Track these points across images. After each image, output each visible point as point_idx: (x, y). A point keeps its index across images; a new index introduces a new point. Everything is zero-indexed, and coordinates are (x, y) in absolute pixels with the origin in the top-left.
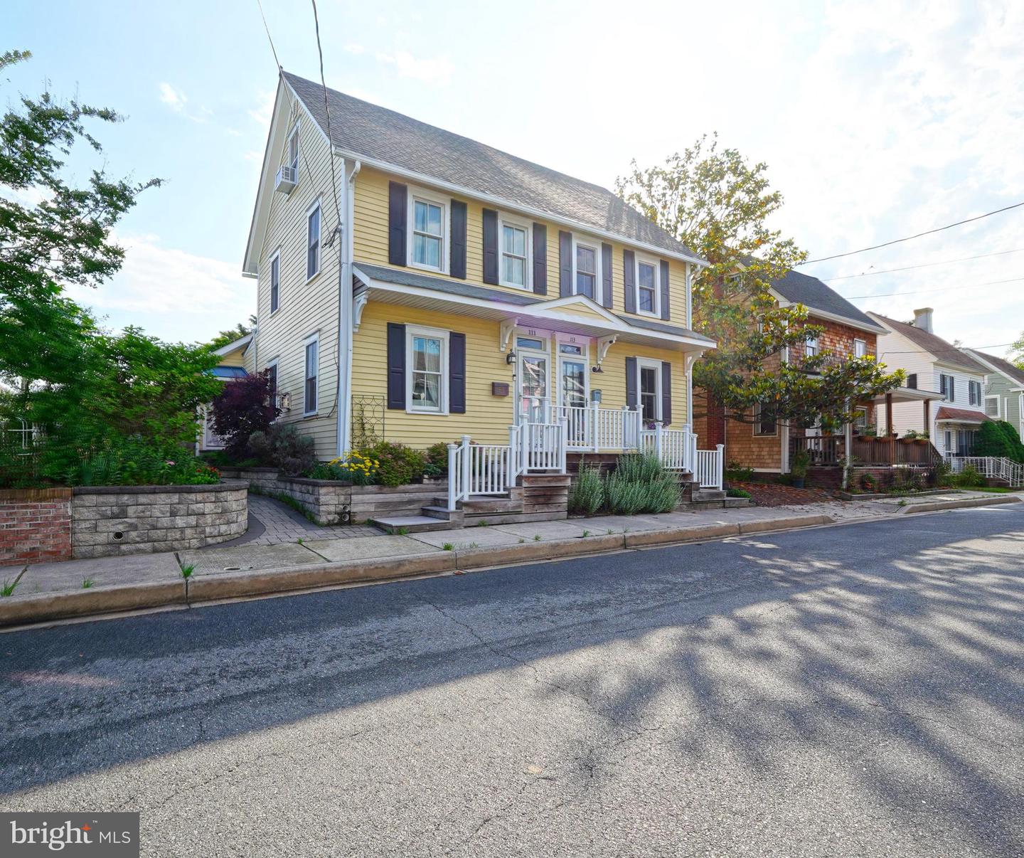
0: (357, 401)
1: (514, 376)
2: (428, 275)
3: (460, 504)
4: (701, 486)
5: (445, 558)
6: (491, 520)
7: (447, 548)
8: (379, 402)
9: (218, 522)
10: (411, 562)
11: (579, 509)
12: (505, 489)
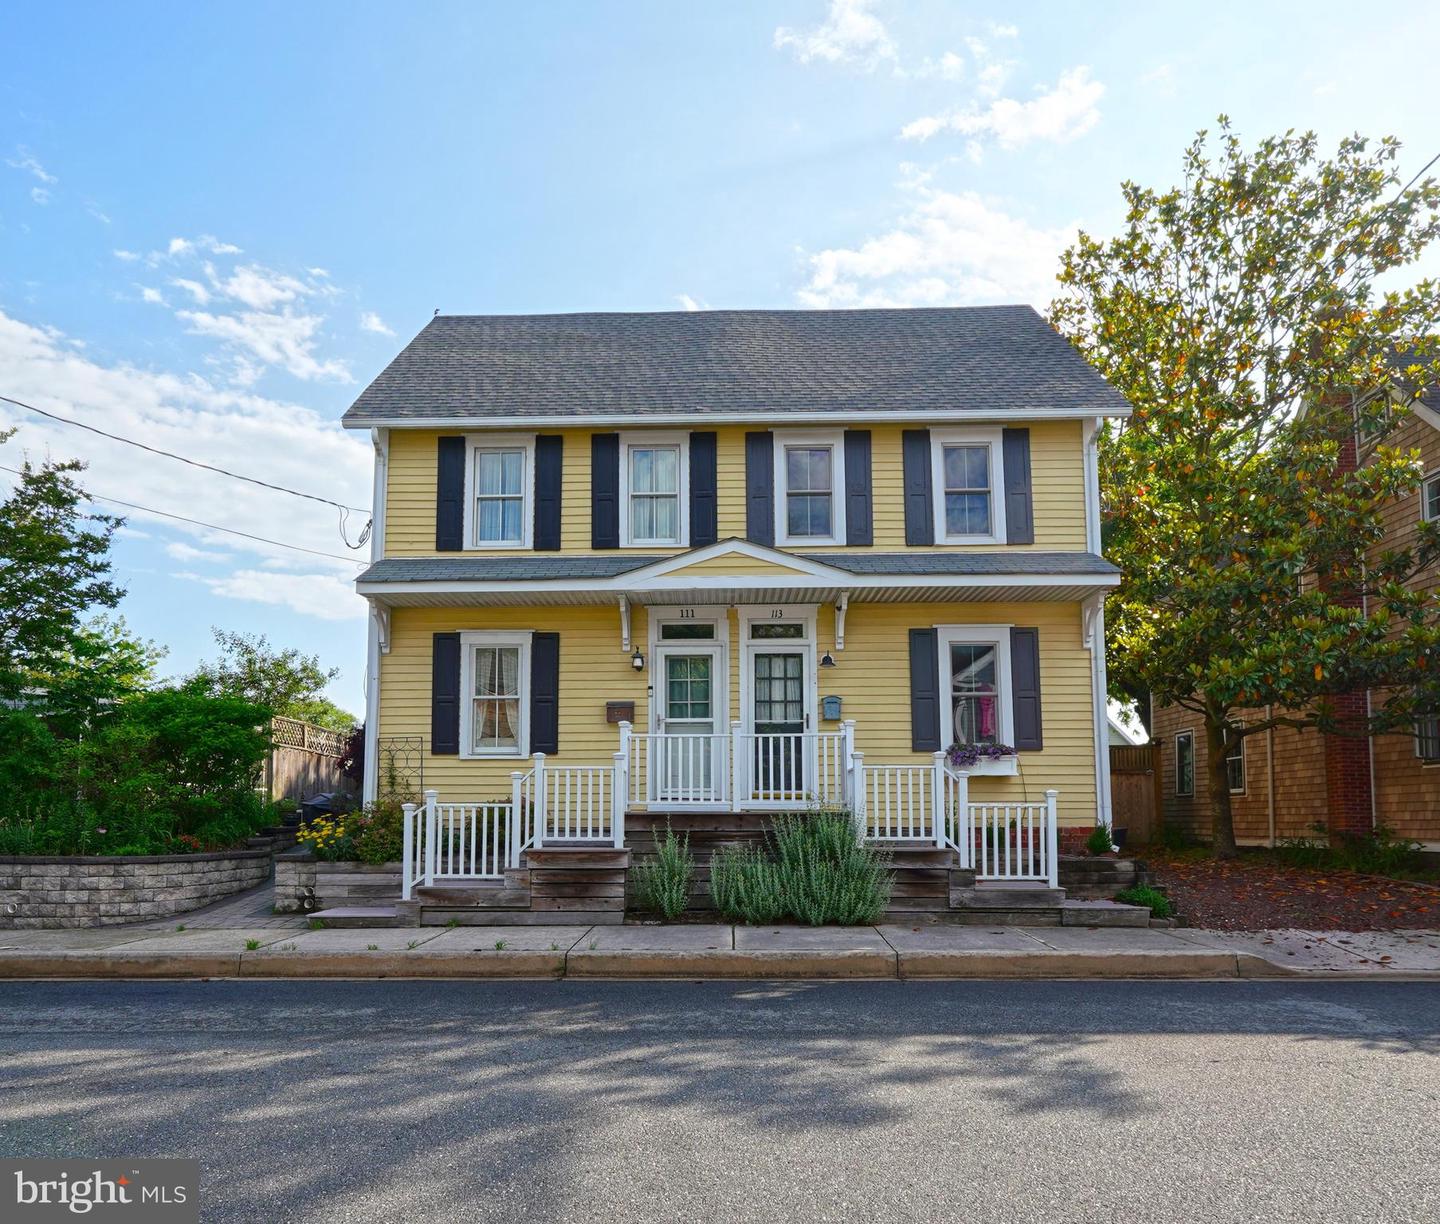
0: (385, 746)
1: (651, 688)
2: (496, 555)
3: (420, 891)
4: (978, 877)
5: (224, 959)
6: (471, 919)
7: (252, 946)
8: (414, 746)
9: (117, 899)
10: (174, 959)
11: (642, 910)
12: (501, 872)
